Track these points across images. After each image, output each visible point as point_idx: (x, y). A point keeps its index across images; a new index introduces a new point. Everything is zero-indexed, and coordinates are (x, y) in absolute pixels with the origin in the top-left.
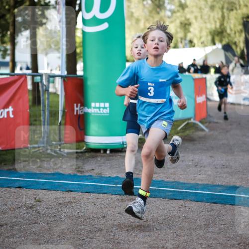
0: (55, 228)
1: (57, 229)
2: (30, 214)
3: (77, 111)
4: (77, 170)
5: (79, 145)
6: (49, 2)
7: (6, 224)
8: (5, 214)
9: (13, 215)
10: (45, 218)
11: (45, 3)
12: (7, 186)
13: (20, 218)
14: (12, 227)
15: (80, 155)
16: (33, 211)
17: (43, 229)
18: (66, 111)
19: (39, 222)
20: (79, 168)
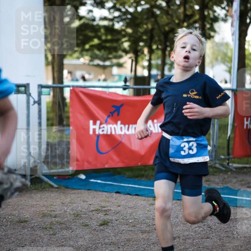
0: (228, 245)
1: (231, 245)
2: (202, 229)
3: (247, 125)
4: (248, 185)
5: (248, 160)
6: (219, 15)
7: (179, 237)
8: (176, 227)
9: (184, 228)
10: (217, 233)
11: (214, 16)
12: (178, 198)
13: (192, 232)
14: (185, 240)
15: (249, 170)
16: (205, 225)
17: (216, 244)
18: (236, 125)
19: (211, 237)
20: (249, 183)
